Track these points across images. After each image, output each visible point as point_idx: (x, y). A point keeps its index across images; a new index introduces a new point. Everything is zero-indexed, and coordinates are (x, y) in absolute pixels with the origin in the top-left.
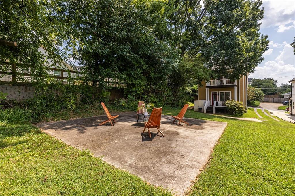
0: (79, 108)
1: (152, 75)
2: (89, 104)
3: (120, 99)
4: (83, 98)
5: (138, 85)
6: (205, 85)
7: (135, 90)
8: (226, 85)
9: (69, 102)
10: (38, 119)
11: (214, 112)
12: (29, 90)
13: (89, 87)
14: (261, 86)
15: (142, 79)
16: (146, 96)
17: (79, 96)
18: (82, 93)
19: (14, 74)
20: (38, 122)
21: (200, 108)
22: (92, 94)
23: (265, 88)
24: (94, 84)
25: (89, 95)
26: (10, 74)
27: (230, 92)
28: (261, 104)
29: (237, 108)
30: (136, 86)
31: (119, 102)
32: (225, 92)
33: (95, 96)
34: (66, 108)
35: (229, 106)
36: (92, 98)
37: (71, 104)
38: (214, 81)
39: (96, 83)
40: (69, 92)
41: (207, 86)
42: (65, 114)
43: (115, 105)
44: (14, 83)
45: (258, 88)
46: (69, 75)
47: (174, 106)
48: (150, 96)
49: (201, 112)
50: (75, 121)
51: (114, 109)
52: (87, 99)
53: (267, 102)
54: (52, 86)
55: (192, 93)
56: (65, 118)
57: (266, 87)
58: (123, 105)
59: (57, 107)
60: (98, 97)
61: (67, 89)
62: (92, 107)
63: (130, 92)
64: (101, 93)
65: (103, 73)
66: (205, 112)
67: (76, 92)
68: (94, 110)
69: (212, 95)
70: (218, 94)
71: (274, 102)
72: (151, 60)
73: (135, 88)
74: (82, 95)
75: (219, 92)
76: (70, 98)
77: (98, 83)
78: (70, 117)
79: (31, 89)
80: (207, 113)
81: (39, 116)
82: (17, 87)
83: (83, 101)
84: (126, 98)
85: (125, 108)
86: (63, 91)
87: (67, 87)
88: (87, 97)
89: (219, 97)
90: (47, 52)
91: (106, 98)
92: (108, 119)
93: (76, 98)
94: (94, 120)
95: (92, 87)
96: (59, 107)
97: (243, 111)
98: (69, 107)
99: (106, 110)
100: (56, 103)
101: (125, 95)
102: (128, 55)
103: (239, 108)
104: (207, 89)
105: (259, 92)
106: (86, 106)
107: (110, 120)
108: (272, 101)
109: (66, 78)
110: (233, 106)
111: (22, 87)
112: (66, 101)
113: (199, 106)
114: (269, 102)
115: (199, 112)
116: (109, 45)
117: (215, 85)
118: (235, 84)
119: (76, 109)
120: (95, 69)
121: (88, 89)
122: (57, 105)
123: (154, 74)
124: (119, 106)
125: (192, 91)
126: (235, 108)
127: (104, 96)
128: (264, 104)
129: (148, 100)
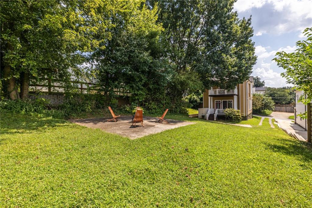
0: (94, 112)
1: (151, 86)
2: (101, 109)
3: (125, 105)
4: (97, 104)
5: (140, 94)
6: (208, 94)
7: (138, 98)
8: (227, 94)
9: (87, 106)
10: (68, 117)
11: (215, 119)
12: (60, 98)
13: (101, 96)
14: (276, 95)
15: (143, 90)
16: (147, 104)
17: (94, 102)
18: (97, 100)
19: (50, 87)
20: (68, 119)
21: (203, 115)
22: (104, 101)
23: (279, 97)
24: (106, 93)
25: (102, 102)
26: (47, 86)
27: (232, 101)
28: (273, 114)
29: (234, 115)
30: (138, 95)
31: (124, 108)
32: (227, 100)
33: (106, 102)
34: (85, 111)
35: (227, 113)
36: (104, 104)
37: (89, 108)
38: (216, 91)
39: (107, 93)
40: (87, 100)
41: (210, 95)
42: (85, 115)
43: (122, 110)
44: (50, 93)
45: (268, 97)
46: (88, 86)
47: (173, 113)
48: (151, 104)
49: (204, 119)
50: (91, 119)
51: (120, 113)
52: (100, 105)
53: (280, 111)
54: (75, 95)
55: (199, 101)
56: (85, 118)
57: (281, 96)
58: (128, 110)
59: (79, 110)
60: (108, 104)
61: (86, 97)
62: (103, 111)
63: (134, 100)
64: (111, 100)
65: (112, 86)
66: (207, 119)
67: (92, 100)
68: (105, 113)
69: (216, 103)
70: (221, 102)
71: (286, 112)
72: (151, 74)
73: (137, 97)
74: (97, 101)
75: (222, 101)
76: (88, 104)
77: (108, 93)
78: (88, 117)
79: (60, 97)
80: (209, 120)
81: (68, 115)
82: (52, 95)
83: (97, 107)
84: (130, 104)
85: (129, 112)
86: (83, 99)
87: (86, 96)
88: (100, 103)
89: (222, 105)
90: (74, 72)
91: (115, 104)
92: (113, 118)
93: (92, 104)
94: (104, 119)
95: (104, 95)
96: (80, 110)
97: (239, 118)
98: (87, 110)
99: (111, 111)
100: (78, 107)
101: (130, 102)
102: (130, 73)
103: (235, 115)
104: (209, 98)
105: (268, 101)
106: (99, 110)
107: (114, 118)
108: (285, 110)
109: (85, 89)
110: (231, 113)
111: (55, 96)
112: (85, 106)
113: (202, 114)
114: (282, 111)
115: (202, 119)
116: (116, 67)
117: (217, 94)
118: (234, 94)
119: (92, 112)
120: (106, 82)
121: (101, 97)
122: (79, 109)
123: (153, 85)
124: (124, 111)
125: (199, 100)
126: (232, 115)
127: (113, 103)
128: (276, 113)
129: (149, 106)
